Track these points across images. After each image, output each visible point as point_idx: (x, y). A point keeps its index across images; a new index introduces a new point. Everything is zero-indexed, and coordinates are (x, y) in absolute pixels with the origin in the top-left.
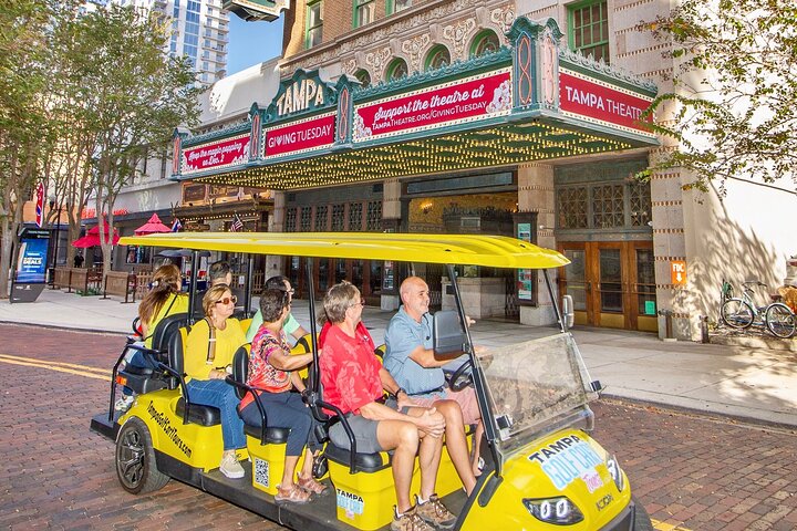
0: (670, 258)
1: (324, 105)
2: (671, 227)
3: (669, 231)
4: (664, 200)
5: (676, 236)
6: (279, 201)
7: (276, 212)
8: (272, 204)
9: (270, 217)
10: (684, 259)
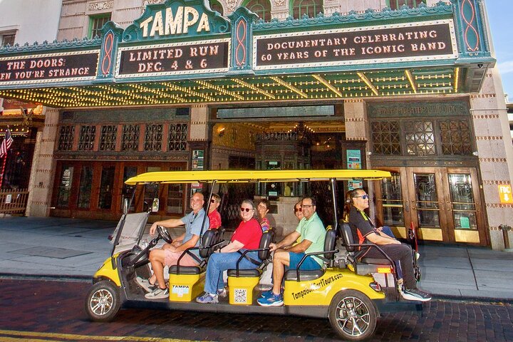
0: (497, 182)
1: (208, 32)
2: (495, 157)
3: (493, 159)
4: (487, 136)
5: (500, 164)
6: (52, 118)
7: (46, 129)
8: (43, 121)
9: (39, 134)
10: (509, 182)
